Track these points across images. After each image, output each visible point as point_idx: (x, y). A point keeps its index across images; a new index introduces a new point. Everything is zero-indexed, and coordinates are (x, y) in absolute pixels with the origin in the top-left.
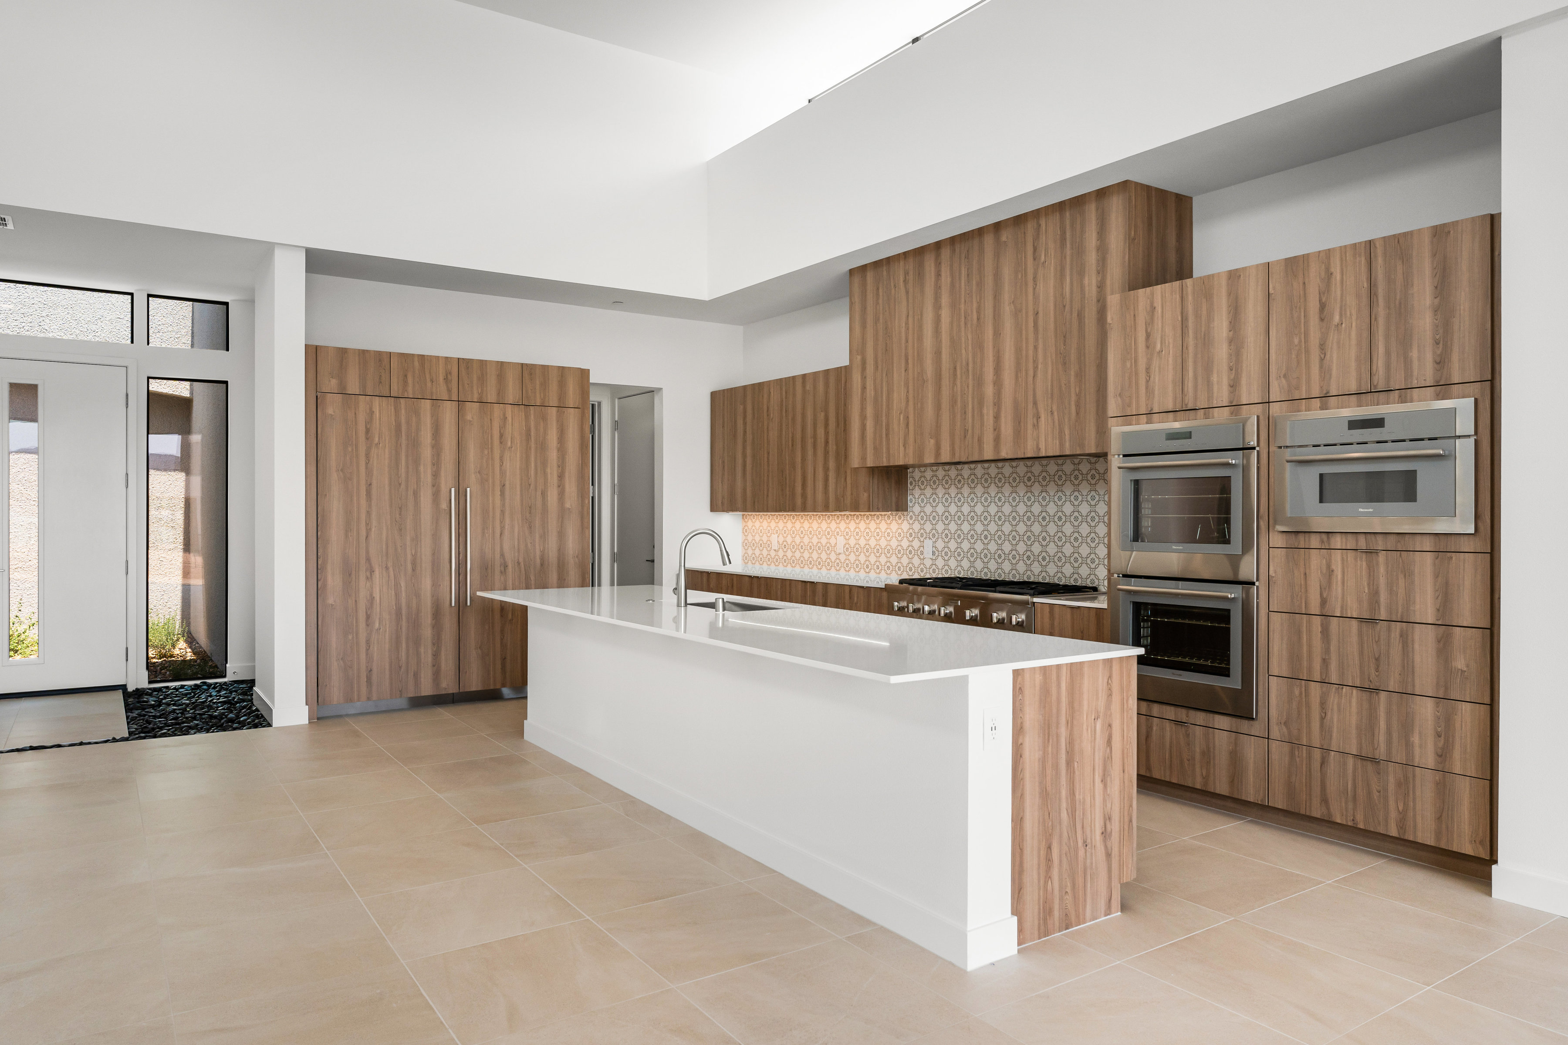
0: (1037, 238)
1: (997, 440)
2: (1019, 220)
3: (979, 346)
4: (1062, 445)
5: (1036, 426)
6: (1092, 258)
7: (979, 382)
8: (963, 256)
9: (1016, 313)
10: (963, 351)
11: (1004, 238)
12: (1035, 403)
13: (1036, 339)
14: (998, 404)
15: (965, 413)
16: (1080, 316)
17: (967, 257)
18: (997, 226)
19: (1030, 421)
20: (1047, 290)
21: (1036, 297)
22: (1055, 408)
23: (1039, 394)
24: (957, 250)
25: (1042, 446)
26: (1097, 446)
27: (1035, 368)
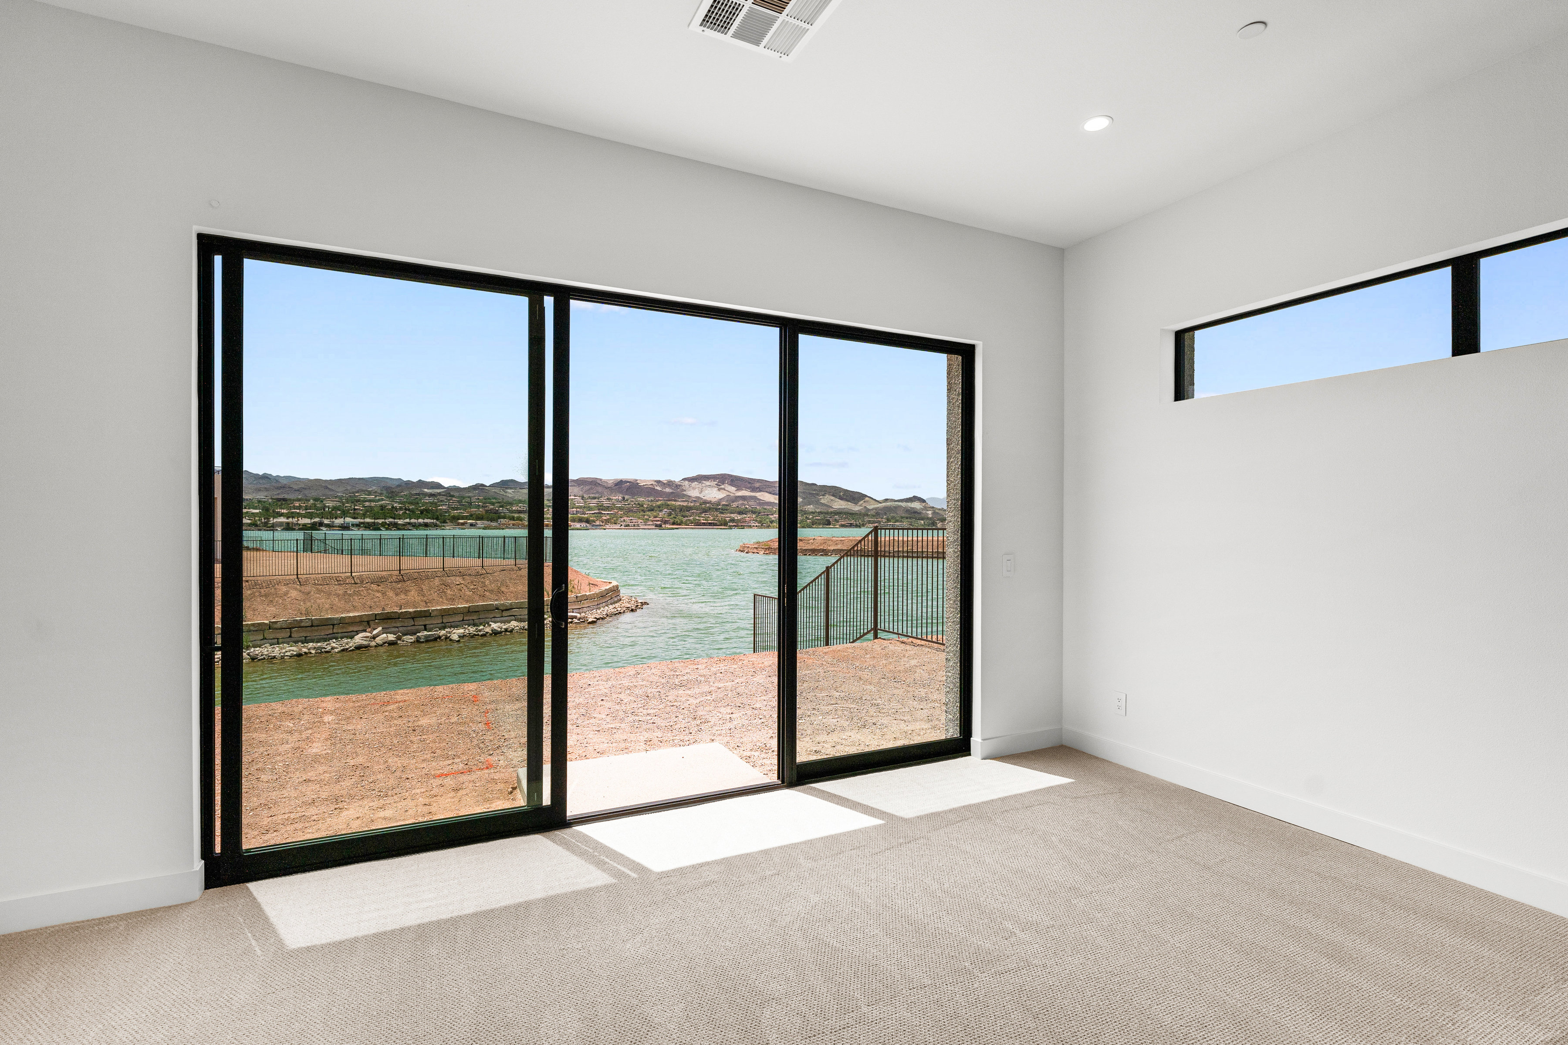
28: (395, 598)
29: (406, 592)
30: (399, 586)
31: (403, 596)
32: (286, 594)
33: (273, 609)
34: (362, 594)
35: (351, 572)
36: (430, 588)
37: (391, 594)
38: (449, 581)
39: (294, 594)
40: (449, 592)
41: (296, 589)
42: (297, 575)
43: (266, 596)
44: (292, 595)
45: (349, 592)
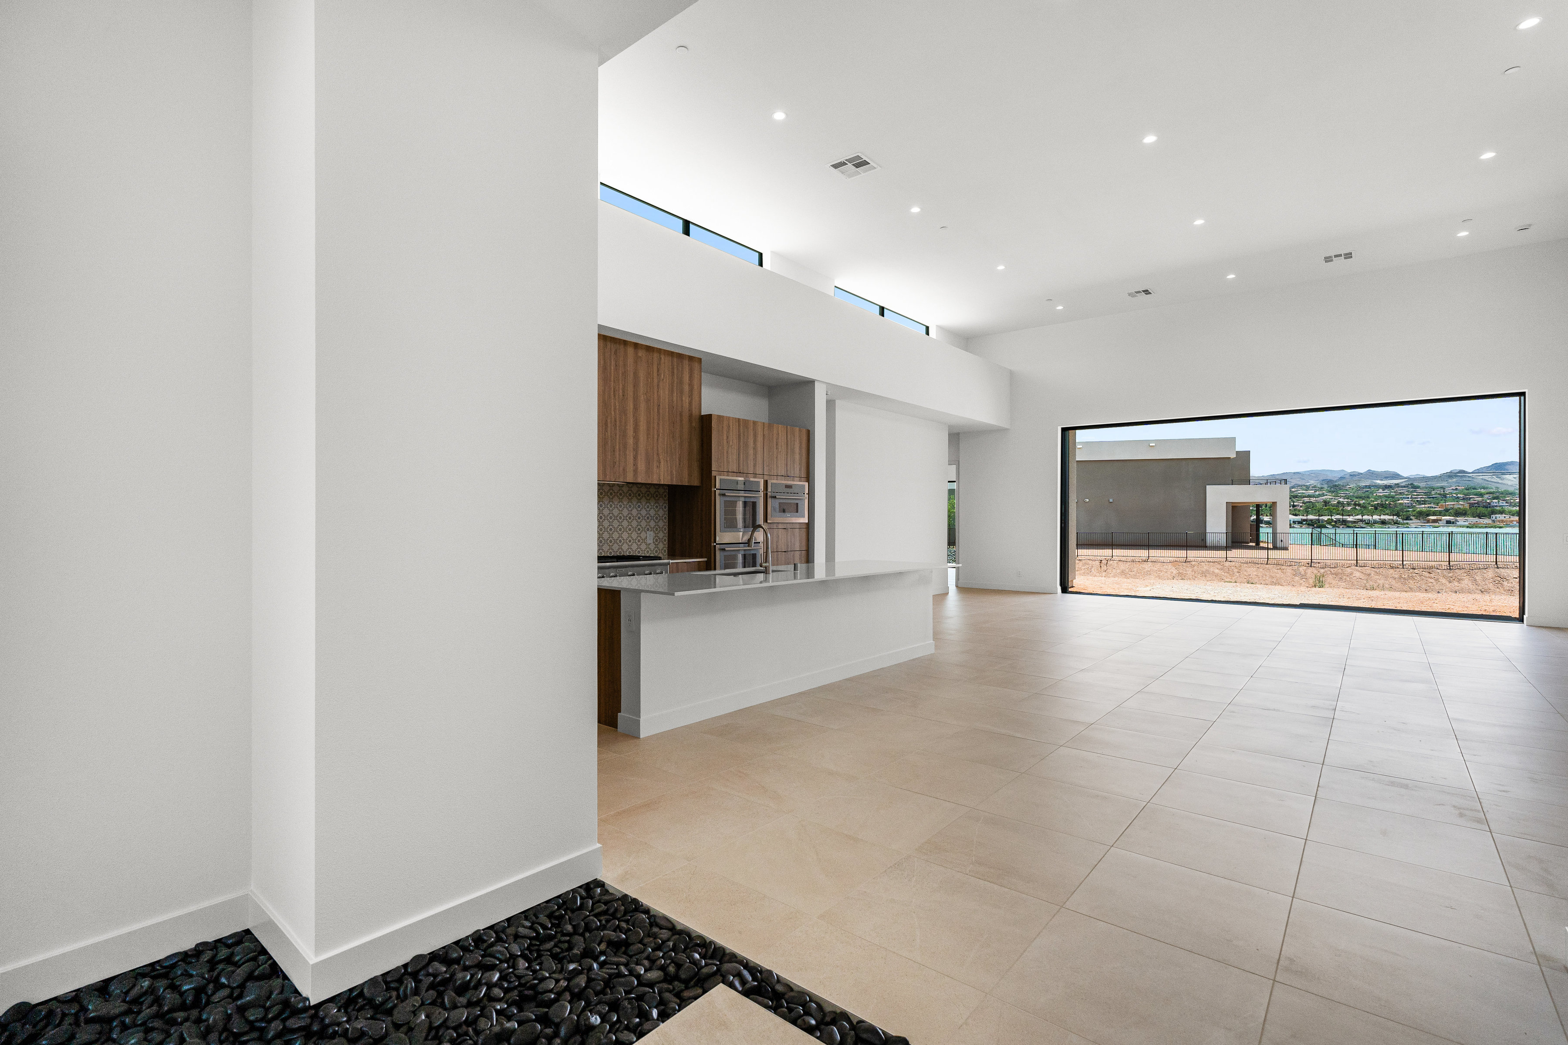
0: (659, 364)
1: (635, 471)
2: (649, 349)
3: (624, 412)
4: (672, 479)
5: (658, 467)
6: (686, 388)
7: (624, 435)
8: (613, 351)
9: (648, 401)
10: (613, 413)
11: (640, 354)
12: (658, 454)
13: (659, 420)
14: (636, 450)
15: (614, 451)
16: (681, 415)
17: (616, 353)
18: (636, 345)
19: (655, 464)
20: (664, 393)
21: (659, 397)
22: (668, 459)
23: (660, 451)
24: (609, 347)
25: (662, 478)
26: (688, 483)
27: (658, 435)
28: (1449, 585)
29: (1459, 580)
30: (1451, 575)
31: (1456, 584)
32: (1352, 574)
33: (1344, 584)
34: (1416, 578)
35: (1403, 561)
36: (1484, 579)
37: (1444, 581)
38: (1505, 574)
39: (1358, 574)
40: (1505, 583)
41: (1359, 571)
42: (1357, 560)
43: (1336, 574)
44: (1356, 575)
45: (1403, 576)
